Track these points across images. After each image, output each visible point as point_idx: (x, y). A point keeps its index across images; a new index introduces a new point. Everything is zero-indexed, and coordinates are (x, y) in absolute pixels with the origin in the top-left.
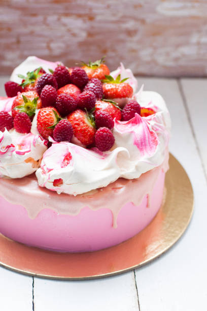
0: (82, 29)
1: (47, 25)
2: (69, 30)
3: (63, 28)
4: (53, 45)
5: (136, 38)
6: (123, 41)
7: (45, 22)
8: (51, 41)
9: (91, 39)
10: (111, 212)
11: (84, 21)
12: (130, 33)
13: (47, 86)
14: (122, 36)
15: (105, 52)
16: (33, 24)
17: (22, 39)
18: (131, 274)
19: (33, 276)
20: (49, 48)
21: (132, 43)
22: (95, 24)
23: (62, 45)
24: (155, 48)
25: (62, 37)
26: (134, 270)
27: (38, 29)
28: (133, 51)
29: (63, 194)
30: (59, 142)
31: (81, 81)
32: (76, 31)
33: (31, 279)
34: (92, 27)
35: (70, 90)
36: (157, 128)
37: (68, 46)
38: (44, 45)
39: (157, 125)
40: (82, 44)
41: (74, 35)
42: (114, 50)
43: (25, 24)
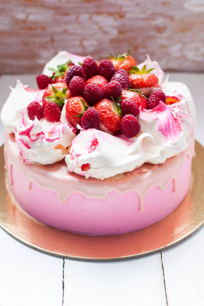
0: (113, 27)
1: (80, 23)
2: (101, 28)
3: (95, 27)
4: (86, 43)
5: (165, 35)
6: (153, 38)
7: (77, 21)
8: (84, 39)
9: (121, 36)
10: (138, 195)
11: (115, 20)
12: (159, 30)
13: (75, 77)
14: (152, 33)
15: (136, 48)
16: (65, 23)
17: (56, 38)
18: (158, 256)
19: (64, 258)
20: (82, 46)
21: (162, 39)
22: (125, 22)
23: (95, 43)
24: (184, 44)
25: (94, 35)
26: (160, 251)
27: (70, 28)
28: (163, 47)
29: (91, 178)
30: (86, 129)
31: (108, 72)
32: (107, 29)
33: (62, 260)
34: (123, 25)
35: (98, 81)
36: (181, 115)
37: (100, 44)
38: (77, 43)
39: (181, 113)
40: (114, 41)
41: (106, 33)
42: (145, 47)
43: (58, 23)
